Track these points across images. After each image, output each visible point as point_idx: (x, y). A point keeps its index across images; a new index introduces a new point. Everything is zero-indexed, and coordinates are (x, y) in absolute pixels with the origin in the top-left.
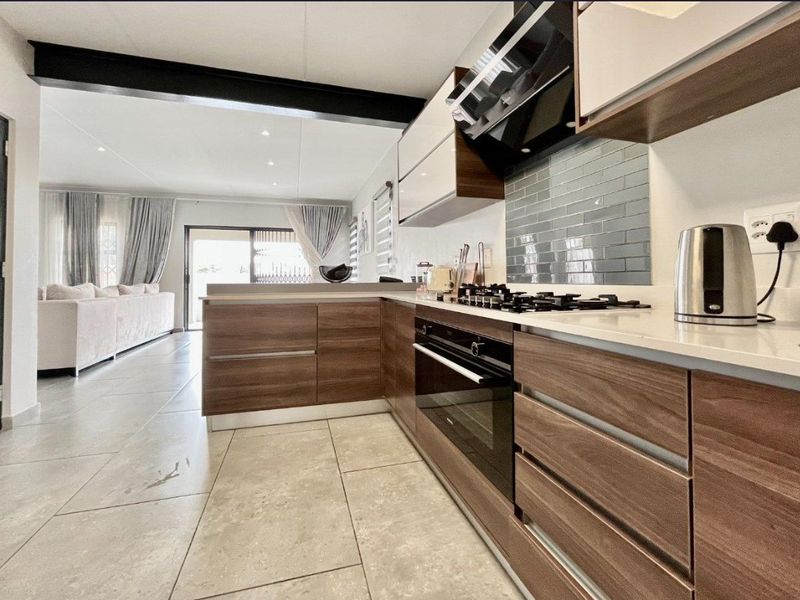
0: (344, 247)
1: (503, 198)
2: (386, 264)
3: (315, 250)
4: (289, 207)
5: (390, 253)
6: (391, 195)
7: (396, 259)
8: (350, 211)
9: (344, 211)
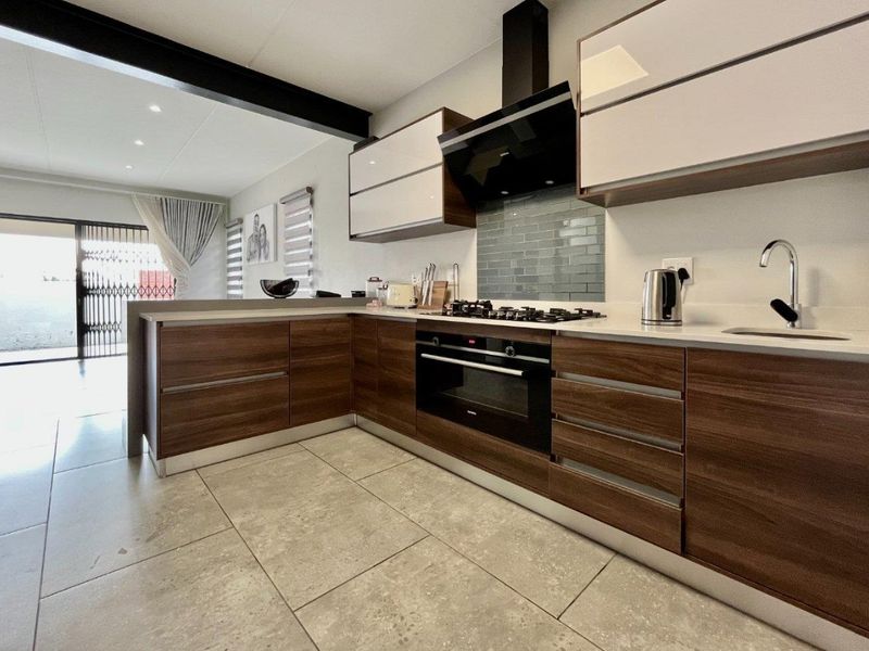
0: (218, 252)
1: (474, 226)
2: (306, 276)
3: (180, 255)
4: (138, 197)
5: (310, 264)
6: (312, 202)
7: (320, 273)
8: (227, 210)
9: (221, 208)
